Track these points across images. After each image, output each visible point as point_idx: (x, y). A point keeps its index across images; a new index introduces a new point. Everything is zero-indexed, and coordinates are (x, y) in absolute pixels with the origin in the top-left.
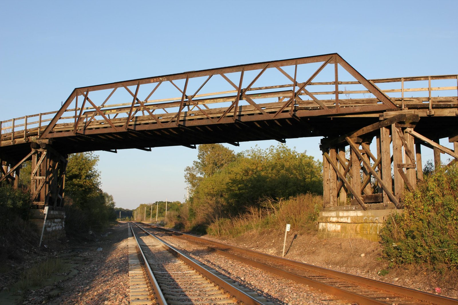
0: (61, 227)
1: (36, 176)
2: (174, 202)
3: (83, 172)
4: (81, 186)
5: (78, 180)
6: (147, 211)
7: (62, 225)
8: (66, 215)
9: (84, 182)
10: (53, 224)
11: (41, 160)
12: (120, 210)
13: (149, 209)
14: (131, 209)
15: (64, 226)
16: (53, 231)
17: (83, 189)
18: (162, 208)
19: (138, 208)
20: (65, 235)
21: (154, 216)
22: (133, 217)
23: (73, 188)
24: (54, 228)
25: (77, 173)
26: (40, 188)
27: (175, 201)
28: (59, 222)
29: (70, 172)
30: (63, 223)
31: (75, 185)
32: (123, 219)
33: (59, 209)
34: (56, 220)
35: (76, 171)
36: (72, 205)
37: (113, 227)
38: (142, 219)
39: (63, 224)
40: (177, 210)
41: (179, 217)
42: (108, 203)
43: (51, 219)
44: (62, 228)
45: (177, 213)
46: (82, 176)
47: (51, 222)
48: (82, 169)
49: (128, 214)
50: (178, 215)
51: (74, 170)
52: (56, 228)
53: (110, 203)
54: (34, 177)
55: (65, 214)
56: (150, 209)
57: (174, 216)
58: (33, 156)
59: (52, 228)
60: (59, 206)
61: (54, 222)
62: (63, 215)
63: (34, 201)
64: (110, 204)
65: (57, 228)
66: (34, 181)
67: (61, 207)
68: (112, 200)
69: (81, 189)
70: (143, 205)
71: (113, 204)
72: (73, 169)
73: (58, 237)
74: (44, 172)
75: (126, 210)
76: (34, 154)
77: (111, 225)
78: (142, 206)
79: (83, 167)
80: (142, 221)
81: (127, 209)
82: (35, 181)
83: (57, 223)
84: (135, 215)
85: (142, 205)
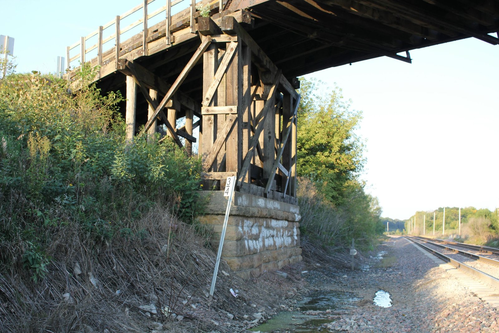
0: (290, 240)
1: (216, 105)
2: (466, 208)
3: (336, 138)
4: (332, 166)
5: (326, 153)
6: (427, 221)
7: (292, 236)
8: (301, 214)
9: (336, 159)
10: (265, 232)
11: (223, 64)
12: (387, 220)
13: (429, 218)
14: (401, 219)
15: (296, 238)
16: (265, 249)
17: (336, 170)
18: (448, 217)
19: (413, 217)
20: (300, 258)
21: (438, 227)
22: (405, 230)
23: (317, 169)
24: (269, 242)
25: (324, 141)
26: (225, 136)
27: (468, 207)
28: (282, 227)
29: (311, 139)
30: (295, 230)
31: (319, 164)
32: (392, 233)
33: (283, 197)
34: (274, 223)
35: (322, 138)
36: (315, 197)
37: (383, 243)
38: (420, 232)
39: (295, 234)
40: (486, 216)
41: (492, 227)
42: (373, 208)
43: (260, 217)
44: (293, 241)
45: (487, 221)
46: (332, 147)
47: (260, 226)
48: (333, 134)
49: (399, 226)
50: (490, 224)
51: (317, 136)
52: (275, 242)
53: (375, 208)
54: (209, 108)
55: (298, 212)
56: (432, 218)
57: (482, 226)
58: (205, 54)
59: (264, 241)
60: (284, 193)
61: (268, 227)
62: (294, 213)
63: (210, 170)
64: (375, 210)
65: (279, 241)
66: (209, 120)
67: (287, 193)
68: (377, 203)
69: (331, 172)
70: (421, 212)
71: (379, 209)
72: (316, 133)
73: (280, 264)
74: (233, 94)
75: (394, 220)
76: (208, 49)
77: (380, 240)
78: (420, 214)
79: (335, 130)
80: (420, 234)
81: (396, 220)
82: (212, 117)
83: (278, 230)
84: (408, 226)
85: (418, 213)
